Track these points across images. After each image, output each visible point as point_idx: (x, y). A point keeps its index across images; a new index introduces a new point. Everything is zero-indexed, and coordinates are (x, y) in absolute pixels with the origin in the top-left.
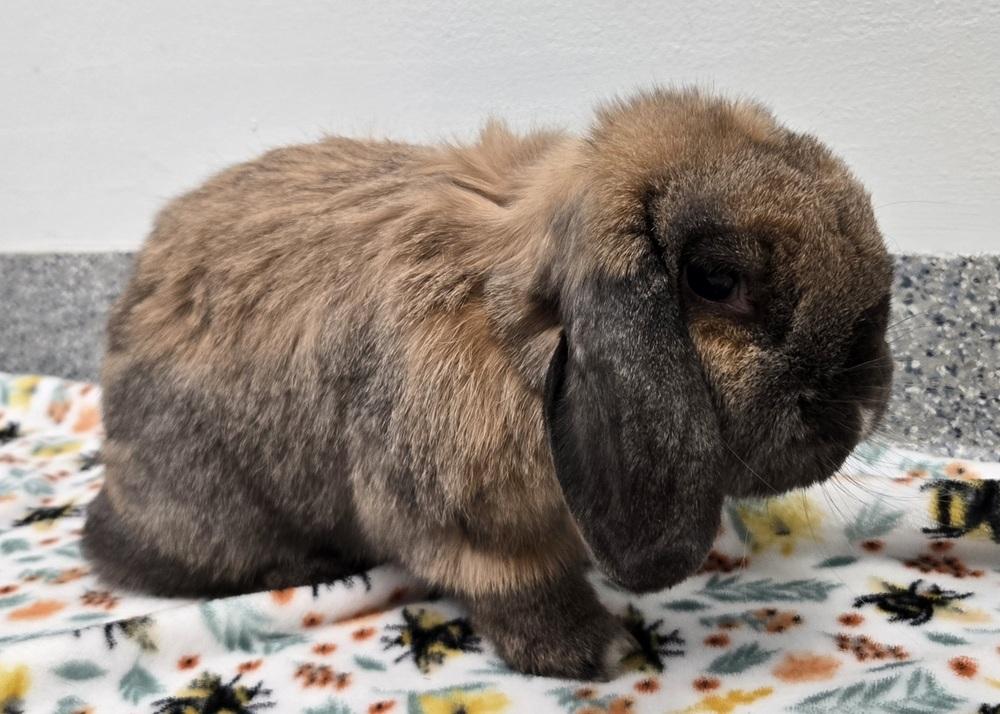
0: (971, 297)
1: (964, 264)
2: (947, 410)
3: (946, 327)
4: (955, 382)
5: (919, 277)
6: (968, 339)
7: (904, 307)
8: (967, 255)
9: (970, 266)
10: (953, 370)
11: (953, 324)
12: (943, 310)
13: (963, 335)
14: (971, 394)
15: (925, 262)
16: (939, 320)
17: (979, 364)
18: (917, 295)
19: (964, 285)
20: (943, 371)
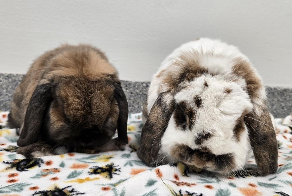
0: (137, 89)
1: (136, 83)
2: (132, 110)
3: (133, 94)
4: (134, 105)
5: (129, 85)
6: (137, 97)
7: (126, 91)
8: (137, 81)
9: (137, 83)
10: (133, 102)
11: (134, 94)
12: (133, 91)
13: (136, 96)
14: (136, 107)
15: (130, 82)
16: (132, 93)
17: (138, 101)
18: (128, 88)
19: (136, 87)
20: (132, 103)
